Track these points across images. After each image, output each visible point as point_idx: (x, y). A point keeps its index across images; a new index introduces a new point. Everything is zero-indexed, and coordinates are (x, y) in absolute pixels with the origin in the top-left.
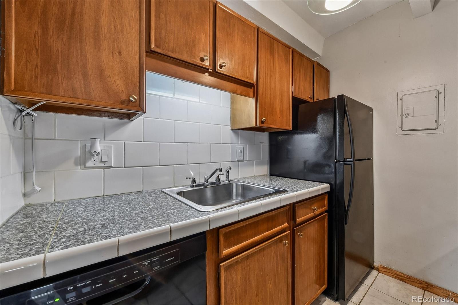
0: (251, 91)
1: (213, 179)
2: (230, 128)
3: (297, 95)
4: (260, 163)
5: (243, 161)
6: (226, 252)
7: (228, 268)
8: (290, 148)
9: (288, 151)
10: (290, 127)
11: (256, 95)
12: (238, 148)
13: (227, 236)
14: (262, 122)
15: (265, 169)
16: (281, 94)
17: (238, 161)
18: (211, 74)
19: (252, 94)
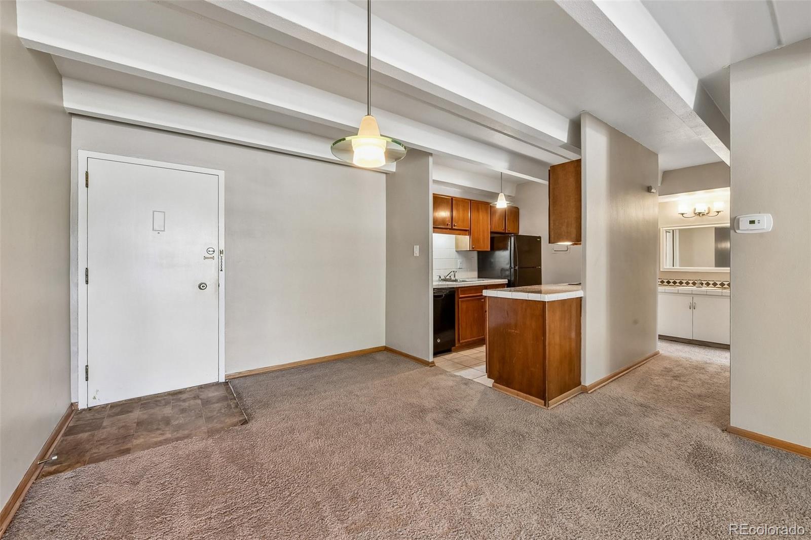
0: (467, 232)
1: (448, 277)
2: (455, 250)
3: (493, 230)
4: (472, 270)
5: (462, 268)
6: (461, 296)
7: (462, 301)
8: (492, 260)
9: (491, 263)
10: (489, 250)
11: (470, 234)
12: (459, 261)
13: (461, 291)
14: (473, 248)
15: (476, 274)
16: (483, 231)
17: (459, 268)
18: (450, 229)
19: (468, 234)
